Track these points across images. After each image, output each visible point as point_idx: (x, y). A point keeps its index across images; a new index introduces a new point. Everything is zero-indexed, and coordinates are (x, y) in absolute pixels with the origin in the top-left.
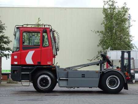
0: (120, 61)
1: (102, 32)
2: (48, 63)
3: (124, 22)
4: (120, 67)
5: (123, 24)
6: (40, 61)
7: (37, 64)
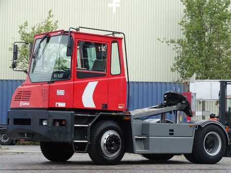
0: (217, 102)
1: (180, 42)
2: (119, 107)
3: (227, 20)
4: (217, 115)
5: (226, 25)
6: (106, 103)
7: (101, 108)
